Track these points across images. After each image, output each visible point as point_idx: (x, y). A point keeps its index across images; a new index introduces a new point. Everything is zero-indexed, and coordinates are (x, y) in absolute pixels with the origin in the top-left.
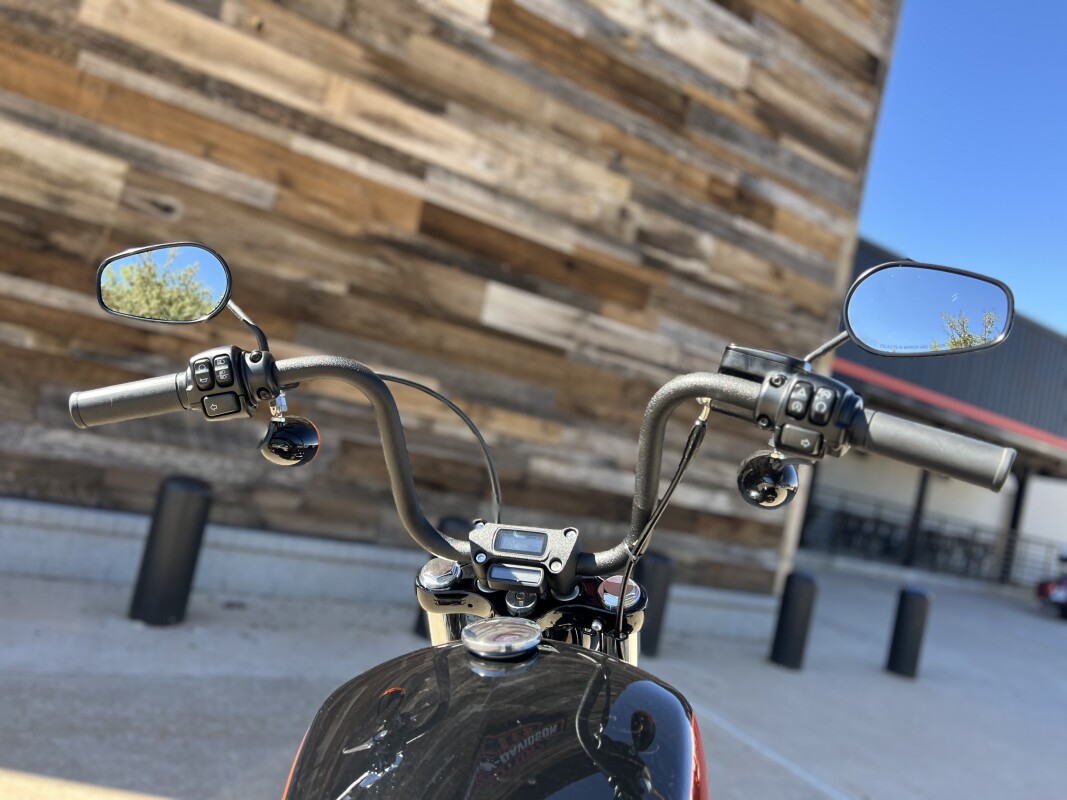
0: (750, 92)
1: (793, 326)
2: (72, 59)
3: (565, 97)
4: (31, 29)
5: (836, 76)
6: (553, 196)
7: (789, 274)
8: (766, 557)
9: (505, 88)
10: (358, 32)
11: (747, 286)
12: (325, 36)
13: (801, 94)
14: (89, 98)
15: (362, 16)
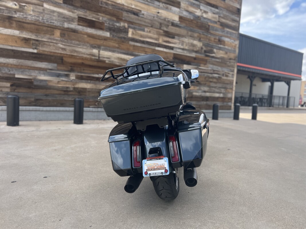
0: (219, 21)
1: (230, 62)
2: (128, 43)
3: (191, 31)
4: (123, 39)
5: (233, 14)
6: (191, 48)
7: (228, 53)
8: (229, 104)
9: (183, 32)
10: (162, 28)
11: (222, 57)
12: (158, 30)
13: (227, 19)
14: (131, 48)
15: (162, 25)
